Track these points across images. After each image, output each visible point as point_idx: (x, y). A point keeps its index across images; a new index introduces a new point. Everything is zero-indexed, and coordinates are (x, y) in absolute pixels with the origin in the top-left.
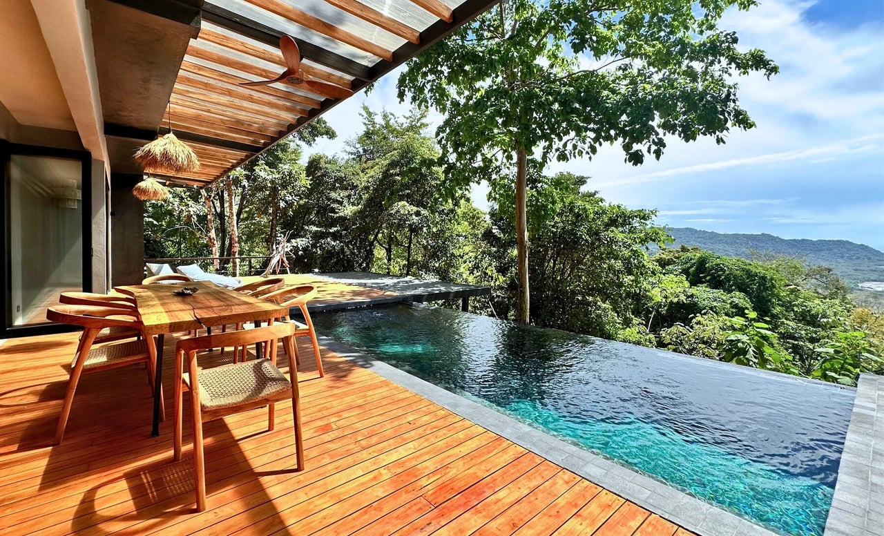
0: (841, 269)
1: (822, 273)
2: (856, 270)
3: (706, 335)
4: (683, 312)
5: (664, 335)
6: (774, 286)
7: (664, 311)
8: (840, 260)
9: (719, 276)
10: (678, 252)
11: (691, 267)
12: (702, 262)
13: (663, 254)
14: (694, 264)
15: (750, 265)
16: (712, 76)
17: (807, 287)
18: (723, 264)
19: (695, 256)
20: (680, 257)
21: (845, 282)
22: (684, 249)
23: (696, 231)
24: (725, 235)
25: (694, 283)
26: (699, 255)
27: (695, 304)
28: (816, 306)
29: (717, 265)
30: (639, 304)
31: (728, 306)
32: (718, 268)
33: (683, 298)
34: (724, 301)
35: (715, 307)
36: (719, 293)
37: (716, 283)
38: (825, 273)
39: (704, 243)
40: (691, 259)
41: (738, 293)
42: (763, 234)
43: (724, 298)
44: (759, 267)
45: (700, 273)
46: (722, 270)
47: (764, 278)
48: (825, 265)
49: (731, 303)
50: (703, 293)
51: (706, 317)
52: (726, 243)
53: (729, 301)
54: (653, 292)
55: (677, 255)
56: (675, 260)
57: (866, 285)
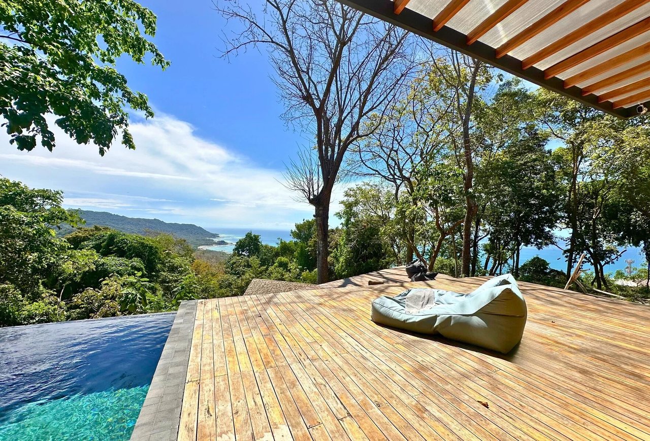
0: (190, 239)
1: (182, 243)
2: (197, 240)
3: (111, 293)
4: (94, 278)
5: (75, 300)
6: (157, 252)
7: (78, 279)
8: (191, 235)
9: (123, 247)
10: (92, 231)
11: (103, 242)
12: (112, 238)
13: (79, 232)
14: (105, 240)
15: (144, 239)
16: (111, 99)
17: (174, 251)
18: (127, 239)
19: (106, 233)
20: (95, 235)
21: (192, 247)
22: (97, 229)
23: (111, 215)
24: (132, 219)
25: (105, 254)
26: (109, 233)
27: (106, 270)
28: (177, 261)
29: (122, 240)
30: (52, 277)
31: (130, 269)
32: (123, 242)
33: (93, 267)
34: (126, 266)
35: (121, 270)
36: (123, 260)
37: (121, 253)
38: (183, 242)
39: (117, 224)
40: (103, 236)
41: (136, 259)
42: (155, 219)
43: (127, 263)
44: (149, 240)
45: (109, 247)
46: (125, 243)
47: (151, 248)
48: (184, 237)
49: (131, 266)
50: (111, 261)
51: (112, 279)
52: (132, 224)
53: (130, 265)
54: (64, 266)
55: (91, 233)
56: (89, 237)
57: (200, 247)
